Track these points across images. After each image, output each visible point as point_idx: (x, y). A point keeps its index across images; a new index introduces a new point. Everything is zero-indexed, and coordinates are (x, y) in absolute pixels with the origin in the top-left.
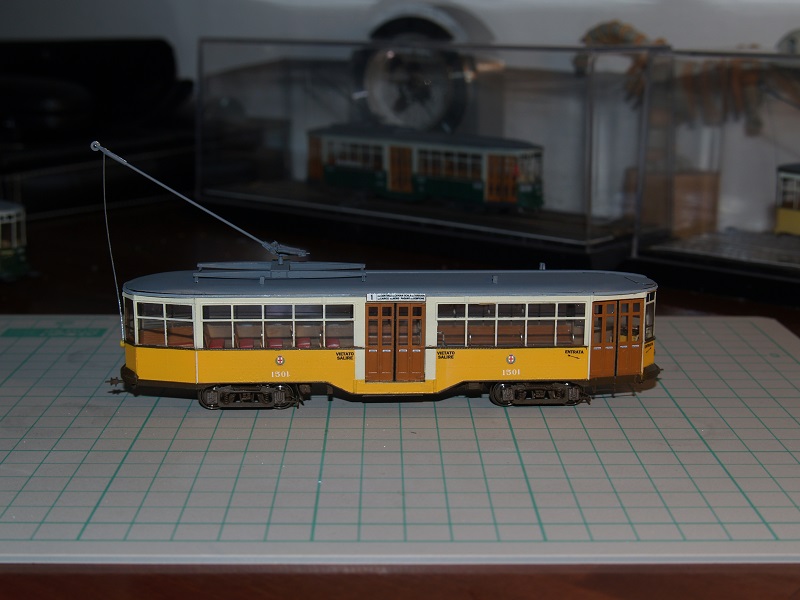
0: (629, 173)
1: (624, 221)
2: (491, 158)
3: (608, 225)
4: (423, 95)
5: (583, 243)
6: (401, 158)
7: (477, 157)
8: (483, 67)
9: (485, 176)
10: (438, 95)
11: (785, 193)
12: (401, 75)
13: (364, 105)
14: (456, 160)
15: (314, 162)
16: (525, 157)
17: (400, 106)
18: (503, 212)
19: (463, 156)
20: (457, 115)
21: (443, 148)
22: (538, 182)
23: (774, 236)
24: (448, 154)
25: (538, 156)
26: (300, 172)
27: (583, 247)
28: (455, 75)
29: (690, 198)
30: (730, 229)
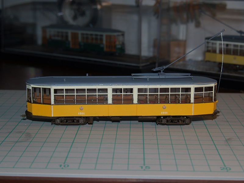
0: (155, 41)
1: (154, 58)
2: (107, 36)
3: (148, 59)
4: (83, 14)
5: (138, 65)
6: (75, 36)
7: (102, 36)
8: (104, 4)
9: (104, 42)
10: (88, 13)
11: (208, 47)
12: (75, 7)
13: (62, 18)
14: (94, 37)
15: (44, 38)
16: (118, 35)
17: (75, 18)
18: (111, 55)
19: (97, 35)
20: (95, 21)
21: (89, 33)
22: (123, 44)
23: (205, 62)
24: (91, 35)
25: (123, 35)
26: (40, 42)
27: (139, 67)
28: (94, 7)
29: (177, 49)
30: (190, 60)
